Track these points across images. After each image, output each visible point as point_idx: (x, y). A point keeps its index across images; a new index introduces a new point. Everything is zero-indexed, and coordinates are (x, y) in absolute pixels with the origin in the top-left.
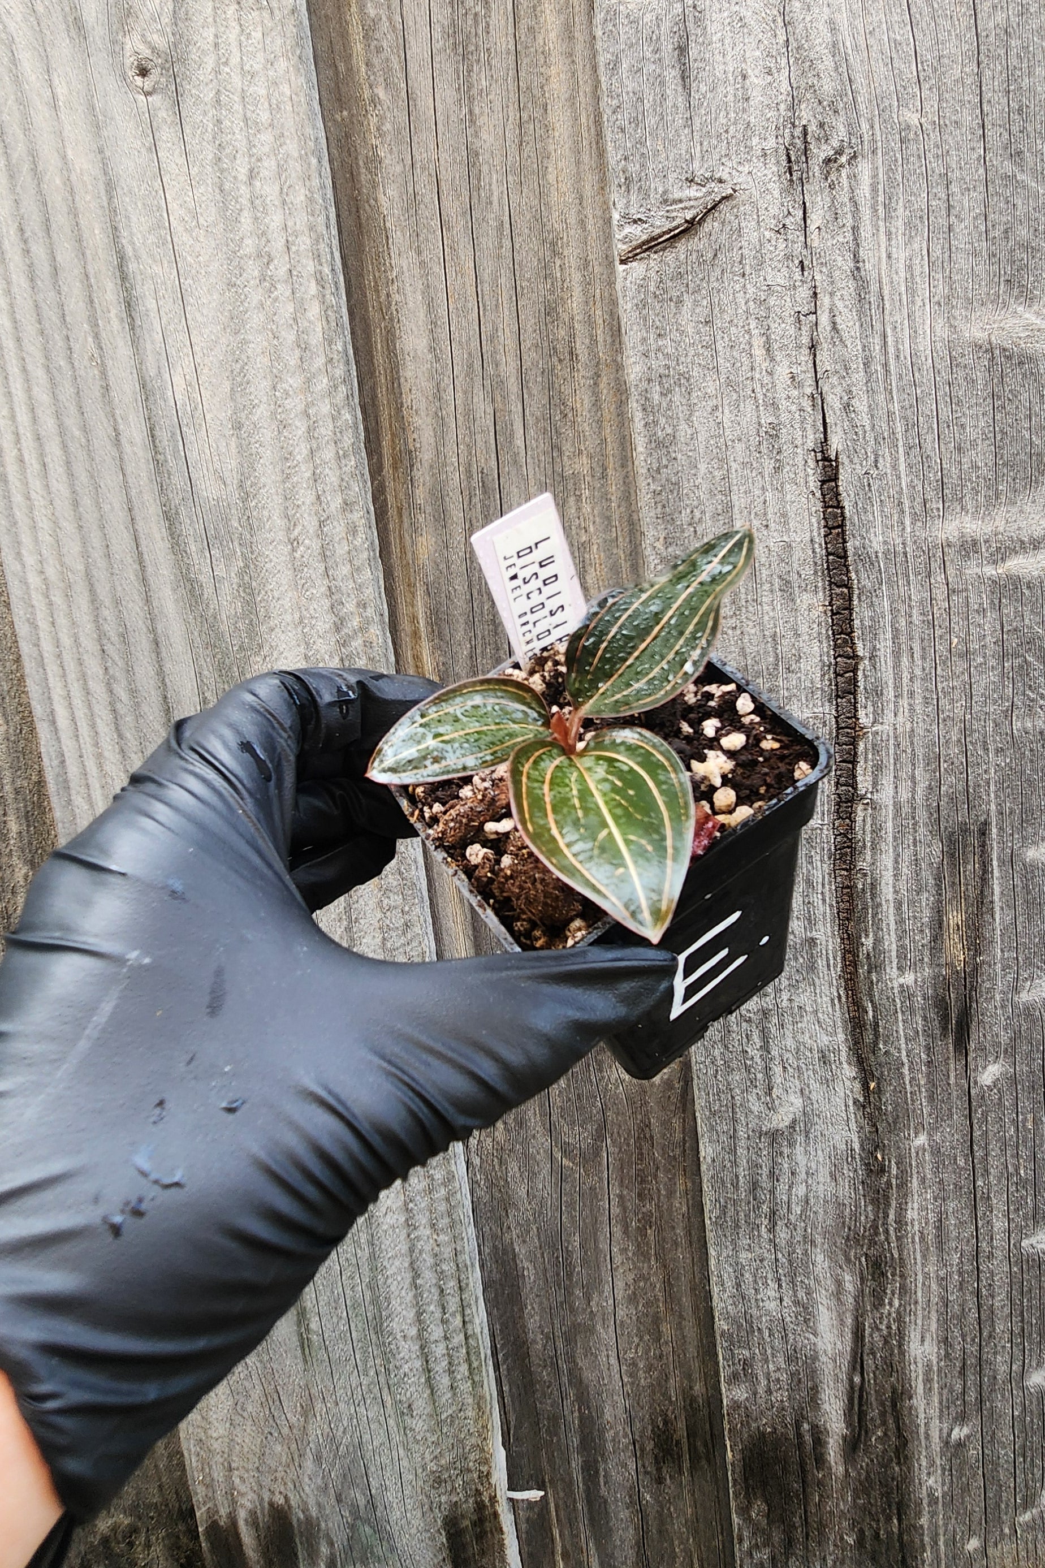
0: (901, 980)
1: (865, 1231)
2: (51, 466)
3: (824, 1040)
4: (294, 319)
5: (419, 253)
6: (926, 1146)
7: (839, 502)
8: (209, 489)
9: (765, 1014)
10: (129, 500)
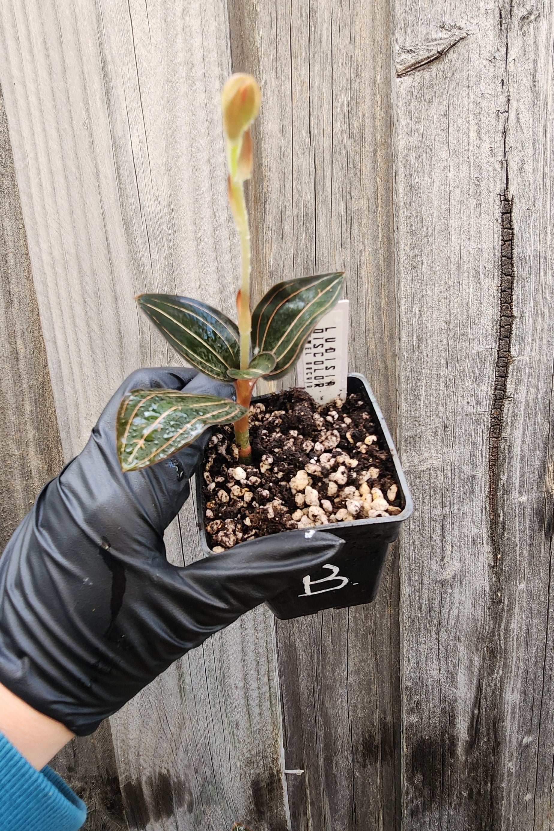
0: (520, 499)
1: (488, 634)
2: (58, 189)
3: (476, 531)
4: (206, 105)
5: (277, 72)
6: (525, 590)
7: (511, 226)
8: (150, 206)
9: (444, 516)
10: (103, 212)
